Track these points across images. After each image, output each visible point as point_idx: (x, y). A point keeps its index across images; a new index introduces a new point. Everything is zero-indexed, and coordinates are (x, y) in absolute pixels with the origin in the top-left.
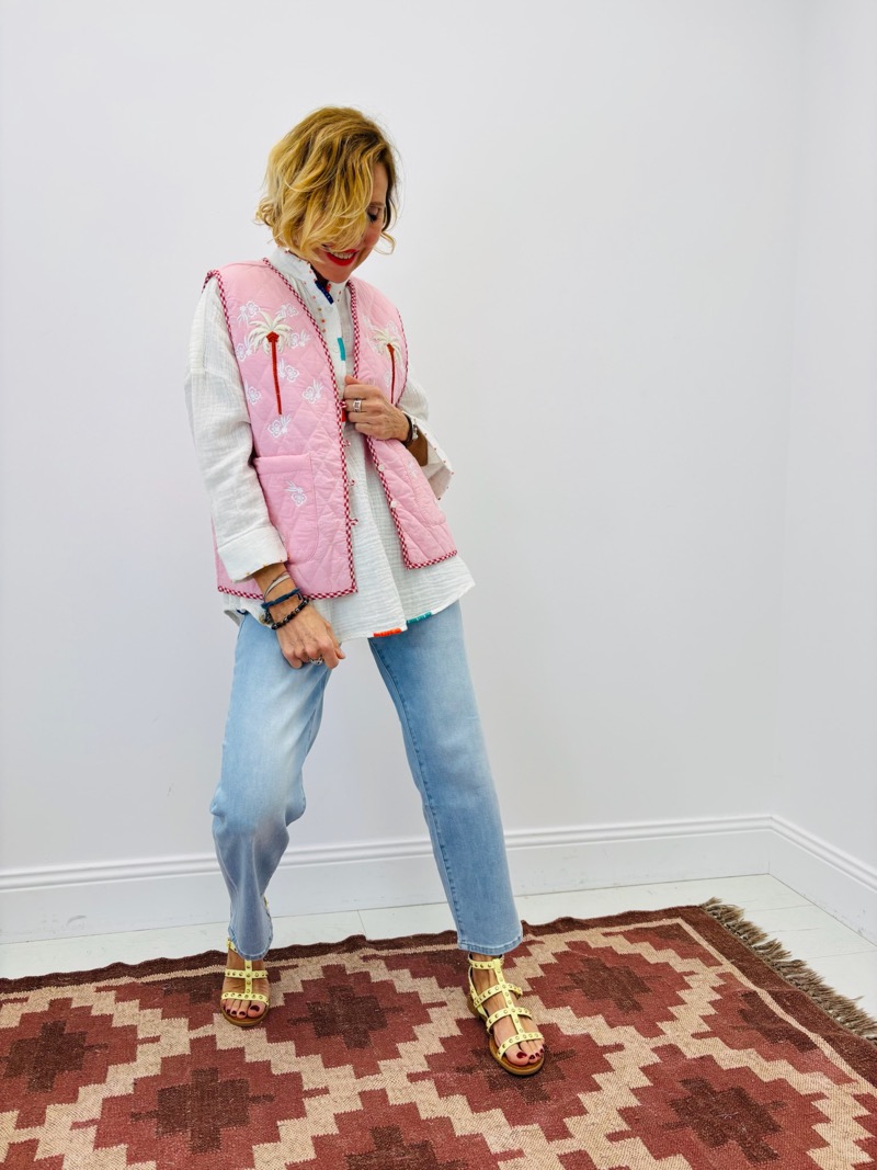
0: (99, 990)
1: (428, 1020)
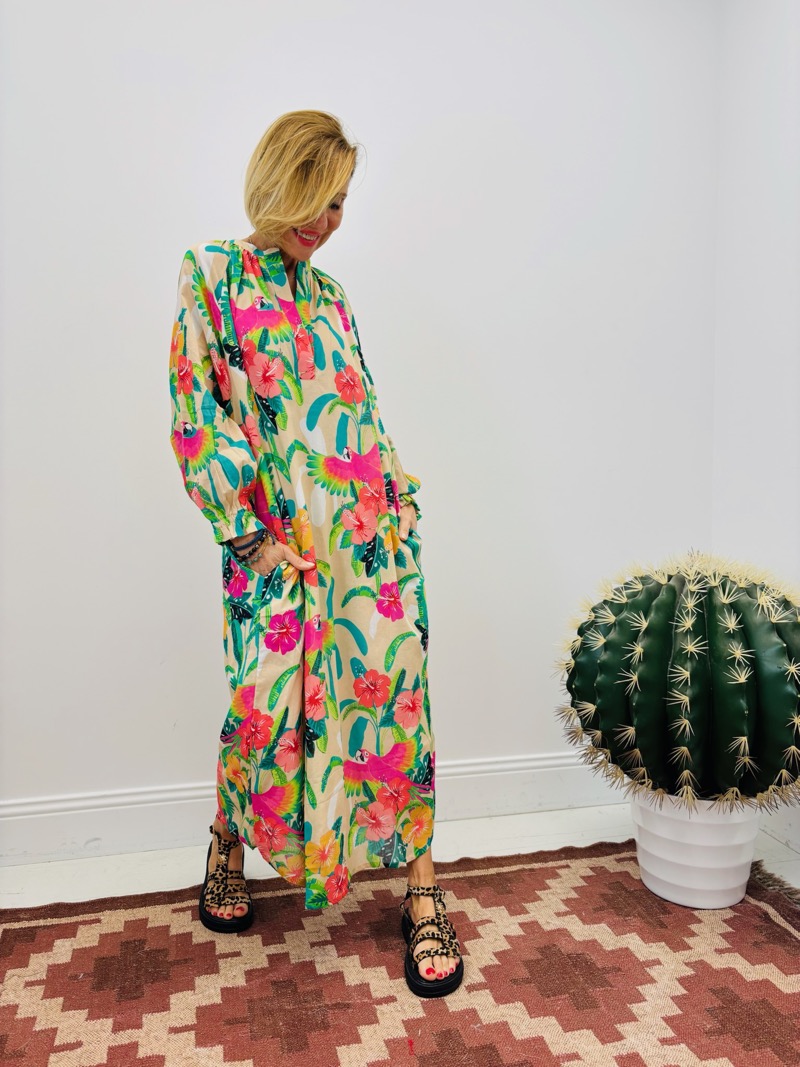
0: (174, 911)
1: (477, 936)
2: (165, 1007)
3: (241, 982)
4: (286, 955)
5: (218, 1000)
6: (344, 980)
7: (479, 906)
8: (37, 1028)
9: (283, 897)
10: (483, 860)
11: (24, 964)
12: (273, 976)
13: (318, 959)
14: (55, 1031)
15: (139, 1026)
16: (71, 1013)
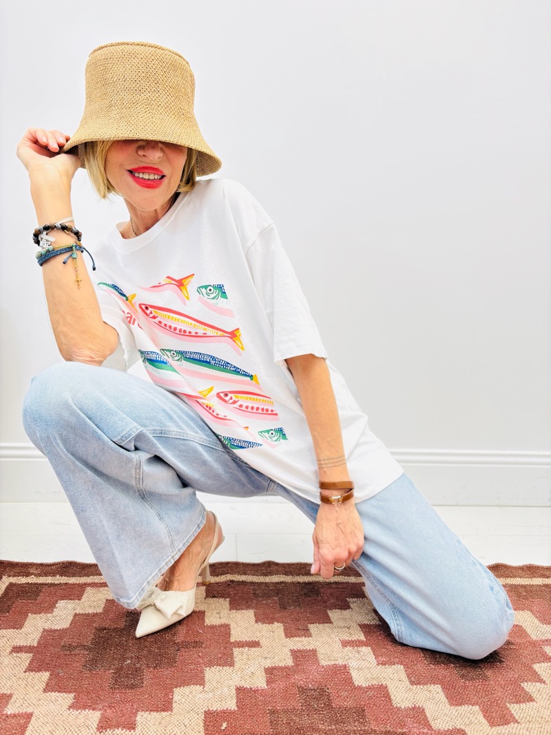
2: (167, 706)
3: (260, 682)
4: (314, 652)
5: (231, 705)
6: (390, 699)
7: (537, 622)
8: (10, 710)
9: (305, 583)
10: (522, 568)
11: (18, 625)
12: (299, 679)
13: (353, 664)
14: (29, 716)
15: (132, 726)
16: (53, 694)
